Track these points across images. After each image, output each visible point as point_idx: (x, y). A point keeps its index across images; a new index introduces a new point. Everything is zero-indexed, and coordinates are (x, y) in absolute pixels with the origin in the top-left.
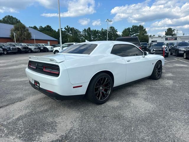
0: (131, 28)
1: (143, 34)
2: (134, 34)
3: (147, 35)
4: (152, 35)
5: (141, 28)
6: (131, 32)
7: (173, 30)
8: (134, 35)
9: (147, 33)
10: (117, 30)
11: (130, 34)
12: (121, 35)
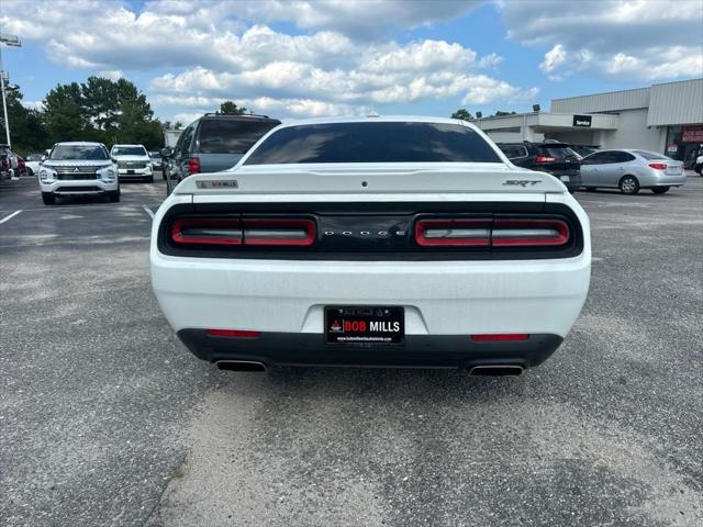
0: (83, 85)
1: (140, 118)
2: (100, 110)
3: (153, 119)
4: (173, 124)
5: (126, 89)
6: (84, 102)
7: (238, 108)
8: (103, 115)
9: (152, 113)
10: (18, 87)
11: (84, 111)
12: (40, 110)
